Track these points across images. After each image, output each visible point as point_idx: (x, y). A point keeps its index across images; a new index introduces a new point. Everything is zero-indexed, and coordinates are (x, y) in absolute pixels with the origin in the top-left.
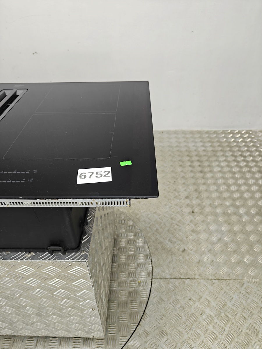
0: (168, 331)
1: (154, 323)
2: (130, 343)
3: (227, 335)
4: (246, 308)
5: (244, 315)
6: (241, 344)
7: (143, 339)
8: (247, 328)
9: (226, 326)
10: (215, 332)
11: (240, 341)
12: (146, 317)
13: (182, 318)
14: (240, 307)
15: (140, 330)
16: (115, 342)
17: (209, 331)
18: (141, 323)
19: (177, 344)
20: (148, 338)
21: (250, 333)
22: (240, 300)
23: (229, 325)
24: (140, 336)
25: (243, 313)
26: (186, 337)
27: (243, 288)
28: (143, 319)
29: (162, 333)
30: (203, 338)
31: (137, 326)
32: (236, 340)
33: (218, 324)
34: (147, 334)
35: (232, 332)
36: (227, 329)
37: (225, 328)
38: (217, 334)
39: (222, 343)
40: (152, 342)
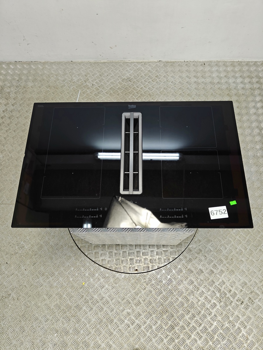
0: (212, 240)
1: (203, 235)
2: (190, 246)
3: (247, 241)
4: (261, 226)
5: (259, 230)
6: (255, 246)
7: (198, 244)
8: (259, 238)
9: (247, 237)
10: (240, 240)
11: (254, 244)
12: (198, 232)
13: (221, 232)
14: (257, 226)
15: (196, 239)
16: (181, 246)
17: (236, 239)
18: (195, 235)
19: (217, 246)
20: (201, 243)
21: (261, 240)
22: (258, 221)
23: (249, 236)
24: (195, 242)
25: (258, 229)
26: (223, 242)
27: (260, 214)
28: (197, 233)
29: (209, 241)
30: (233, 243)
31: (194, 237)
32: (252, 244)
33: (242, 235)
34: (200, 241)
35: (250, 240)
36: (247, 238)
37: (246, 237)
38: (241, 241)
39: (244, 245)
40: (203, 245)
